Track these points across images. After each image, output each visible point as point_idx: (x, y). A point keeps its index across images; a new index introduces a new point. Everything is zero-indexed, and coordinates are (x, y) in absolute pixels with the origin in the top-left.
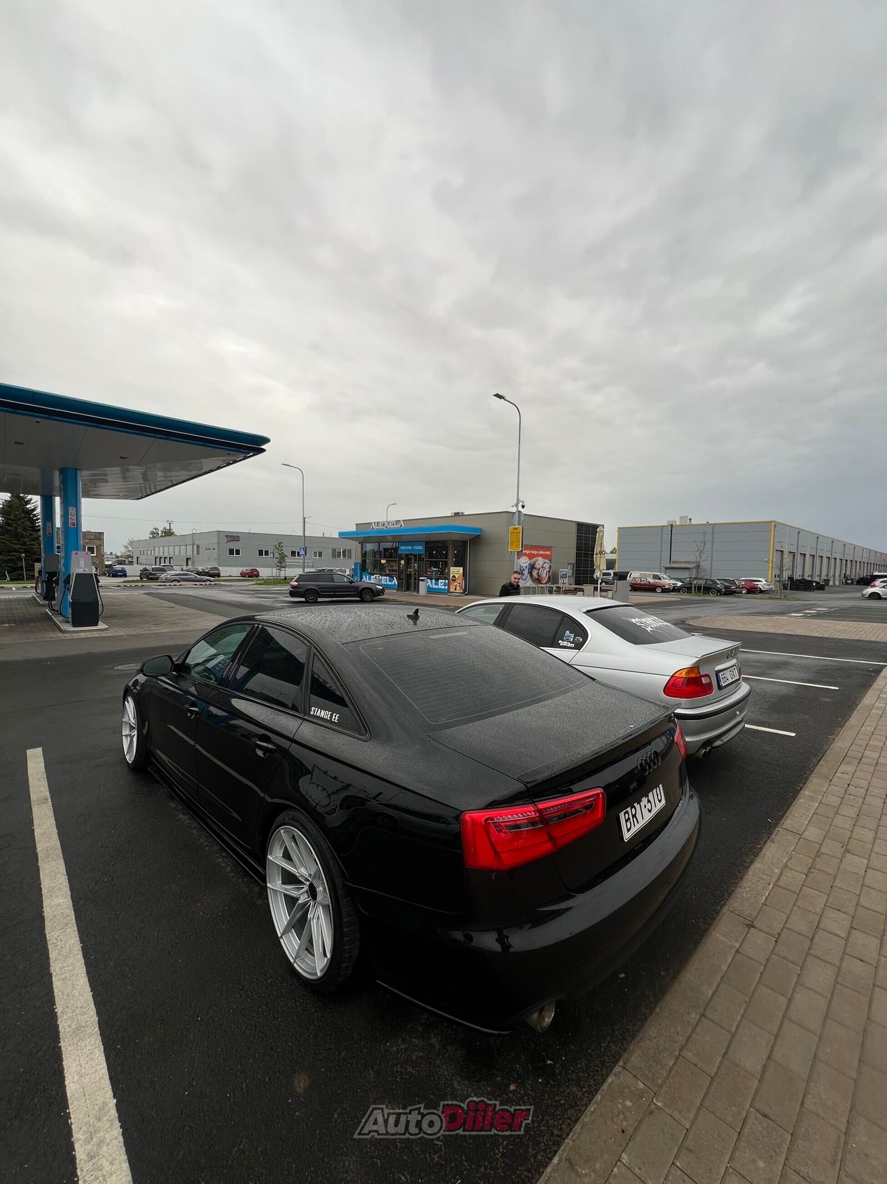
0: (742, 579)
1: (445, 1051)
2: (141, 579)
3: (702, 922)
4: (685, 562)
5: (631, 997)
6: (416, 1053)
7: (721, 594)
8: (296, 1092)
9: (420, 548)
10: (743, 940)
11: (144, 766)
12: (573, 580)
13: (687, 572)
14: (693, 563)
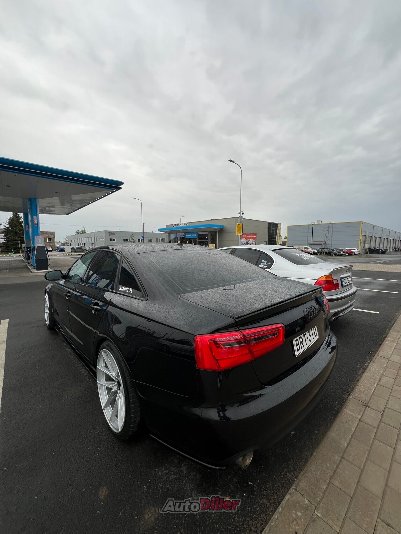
0: (346, 249)
1: (189, 475)
2: (72, 252)
3: (337, 404)
4: (319, 241)
5: (298, 445)
6: (172, 476)
7: (336, 256)
8: (99, 498)
9: (195, 235)
10: (363, 414)
11: (53, 326)
13: (320, 246)
14: (323, 241)
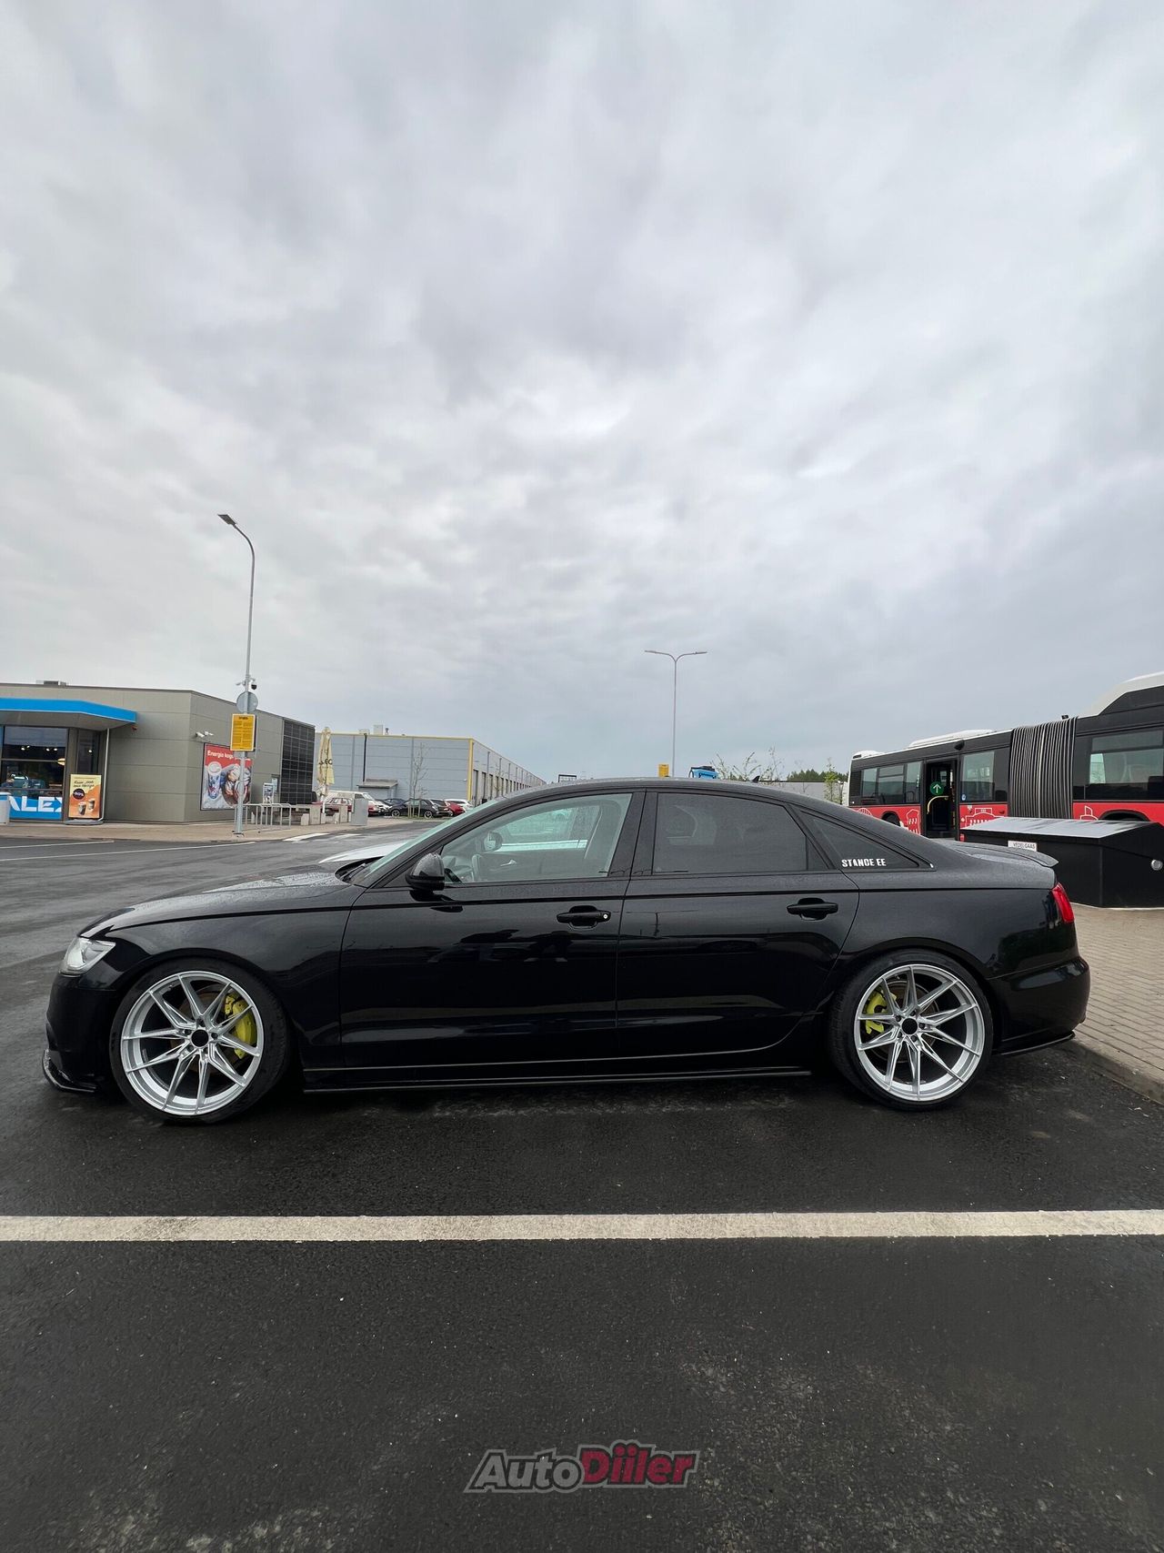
4: (381, 781)
12: (278, 798)
13: (385, 792)
14: (392, 781)
